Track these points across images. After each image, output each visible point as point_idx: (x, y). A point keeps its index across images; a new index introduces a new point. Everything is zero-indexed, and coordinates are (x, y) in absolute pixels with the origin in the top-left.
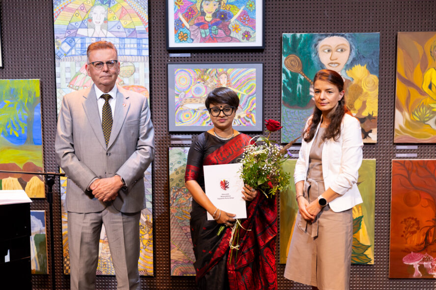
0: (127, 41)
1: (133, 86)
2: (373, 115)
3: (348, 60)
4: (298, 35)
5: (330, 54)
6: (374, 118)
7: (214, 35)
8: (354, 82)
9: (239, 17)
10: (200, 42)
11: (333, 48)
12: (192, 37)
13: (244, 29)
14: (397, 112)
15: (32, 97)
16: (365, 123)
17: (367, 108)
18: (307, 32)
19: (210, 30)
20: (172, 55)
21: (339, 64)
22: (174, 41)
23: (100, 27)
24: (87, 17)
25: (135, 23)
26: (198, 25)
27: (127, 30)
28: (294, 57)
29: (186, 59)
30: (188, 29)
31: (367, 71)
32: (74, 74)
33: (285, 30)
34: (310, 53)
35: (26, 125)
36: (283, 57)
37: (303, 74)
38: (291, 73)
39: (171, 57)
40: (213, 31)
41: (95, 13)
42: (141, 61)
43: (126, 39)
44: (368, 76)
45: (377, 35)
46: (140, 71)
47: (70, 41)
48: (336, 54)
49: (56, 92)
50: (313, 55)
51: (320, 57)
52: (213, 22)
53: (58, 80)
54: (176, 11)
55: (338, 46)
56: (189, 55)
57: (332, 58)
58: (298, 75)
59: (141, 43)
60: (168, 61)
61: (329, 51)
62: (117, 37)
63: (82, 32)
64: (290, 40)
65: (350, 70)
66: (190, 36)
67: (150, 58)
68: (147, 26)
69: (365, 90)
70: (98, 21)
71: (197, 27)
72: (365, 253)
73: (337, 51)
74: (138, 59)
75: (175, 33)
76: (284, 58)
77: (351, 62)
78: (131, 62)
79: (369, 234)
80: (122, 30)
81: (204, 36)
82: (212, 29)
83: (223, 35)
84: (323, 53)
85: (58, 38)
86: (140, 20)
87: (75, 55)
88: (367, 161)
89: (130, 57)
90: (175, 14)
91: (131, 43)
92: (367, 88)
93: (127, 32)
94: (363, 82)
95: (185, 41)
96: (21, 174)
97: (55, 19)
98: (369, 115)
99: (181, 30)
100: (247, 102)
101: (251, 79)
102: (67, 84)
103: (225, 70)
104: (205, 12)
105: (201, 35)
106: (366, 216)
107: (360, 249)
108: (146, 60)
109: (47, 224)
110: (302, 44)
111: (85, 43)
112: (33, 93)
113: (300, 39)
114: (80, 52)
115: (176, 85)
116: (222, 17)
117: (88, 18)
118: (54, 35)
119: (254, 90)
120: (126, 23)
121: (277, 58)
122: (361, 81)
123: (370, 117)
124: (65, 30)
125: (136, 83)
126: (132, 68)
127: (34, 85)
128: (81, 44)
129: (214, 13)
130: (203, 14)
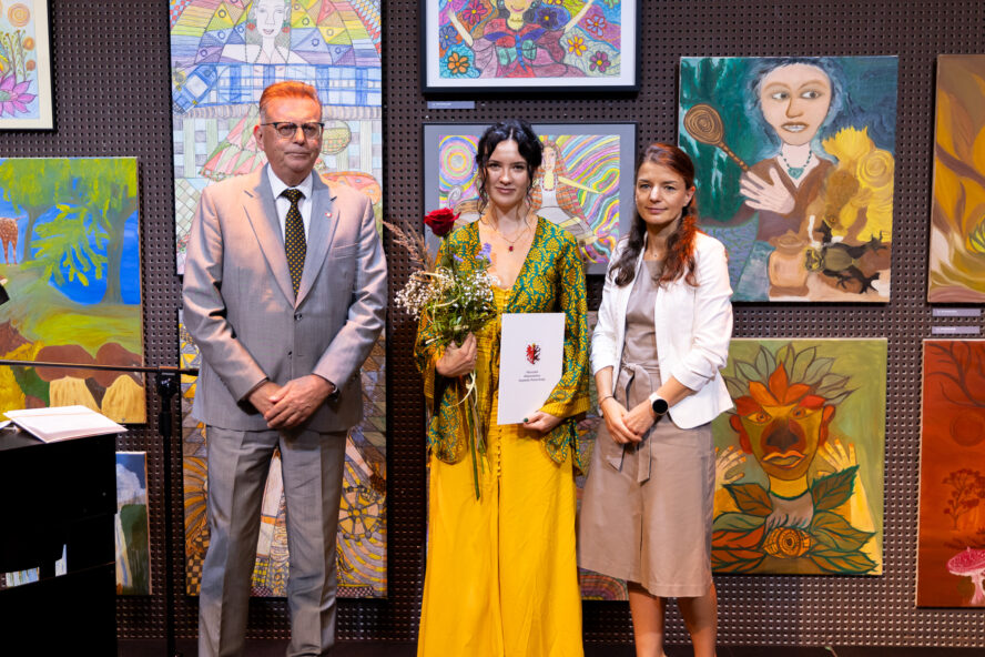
0: (334, 72)
1: (346, 174)
2: (883, 241)
3: (827, 116)
4: (716, 60)
5: (787, 103)
6: (885, 247)
7: (526, 61)
8: (840, 167)
9: (584, 20)
10: (497, 76)
11: (794, 89)
12: (479, 66)
13: (594, 47)
14: (936, 234)
15: (120, 197)
16: (865, 256)
17: (868, 224)
18: (734, 55)
19: (520, 49)
20: (434, 105)
21: (806, 125)
22: (438, 74)
23: (273, 40)
24: (244, 19)
25: (350, 32)
26: (493, 37)
27: (333, 49)
28: (707, 110)
29: (464, 114)
30: (470, 48)
31: (868, 141)
32: (213, 147)
33: (686, 51)
34: (741, 101)
35: (105, 260)
36: (681, 109)
37: (726, 148)
38: (700, 145)
39: (431, 110)
40: (525, 52)
41: (262, 11)
42: (364, 118)
43: (331, 69)
44: (871, 152)
45: (892, 60)
46: (362, 140)
47: (207, 71)
48: (799, 105)
49: (173, 186)
50: (748, 106)
51: (763, 109)
52: (526, 32)
53: (178, 160)
54: (443, 6)
55: (804, 85)
56: (470, 105)
57: (791, 113)
58: (715, 150)
59: (364, 76)
60: (423, 118)
61: (784, 96)
62: (311, 65)
63: (232, 52)
64: (696, 70)
65: (831, 139)
66: (474, 63)
67: (384, 111)
68: (379, 40)
69: (864, 185)
70: (269, 28)
71: (489, 43)
72: (862, 550)
73: (801, 96)
74: (358, 114)
75: (441, 55)
76: (683, 112)
77: (834, 122)
78: (342, 121)
79: (871, 506)
80: (321, 47)
81: (504, 62)
82: (524, 47)
83: (547, 60)
84: (772, 101)
85: (178, 65)
86: (362, 26)
87: (217, 104)
88: (869, 342)
89: (340, 108)
90: (440, 12)
91: (342, 78)
92: (869, 180)
93: (333, 53)
94: (859, 166)
95: (462, 73)
96: (93, 371)
97: (172, 22)
98: (873, 239)
99: (454, 49)
100: (599, 209)
101: (609, 158)
102: (199, 169)
103: (551, 138)
104: (509, 8)
105: (498, 61)
106: (864, 467)
107: (851, 540)
108: (375, 115)
109: (150, 484)
110: (724, 79)
111: (240, 78)
112: (122, 187)
113: (720, 69)
114: (227, 97)
115: (441, 170)
116: (545, 22)
117: (247, 20)
118: (169, 59)
119: (616, 182)
120: (331, 32)
121: (668, 112)
122: (854, 163)
123: (875, 243)
124: (196, 47)
125: (354, 166)
126: (344, 134)
127: (124, 170)
128: (232, 78)
129: (528, 12)
130: (504, 13)
